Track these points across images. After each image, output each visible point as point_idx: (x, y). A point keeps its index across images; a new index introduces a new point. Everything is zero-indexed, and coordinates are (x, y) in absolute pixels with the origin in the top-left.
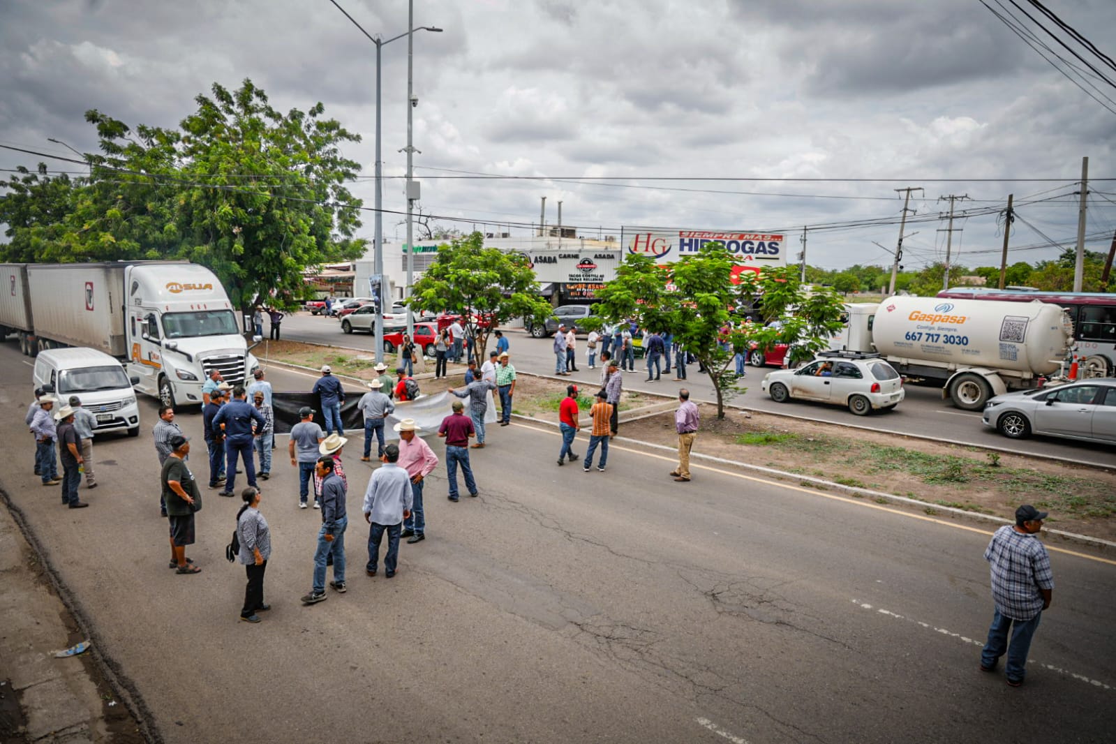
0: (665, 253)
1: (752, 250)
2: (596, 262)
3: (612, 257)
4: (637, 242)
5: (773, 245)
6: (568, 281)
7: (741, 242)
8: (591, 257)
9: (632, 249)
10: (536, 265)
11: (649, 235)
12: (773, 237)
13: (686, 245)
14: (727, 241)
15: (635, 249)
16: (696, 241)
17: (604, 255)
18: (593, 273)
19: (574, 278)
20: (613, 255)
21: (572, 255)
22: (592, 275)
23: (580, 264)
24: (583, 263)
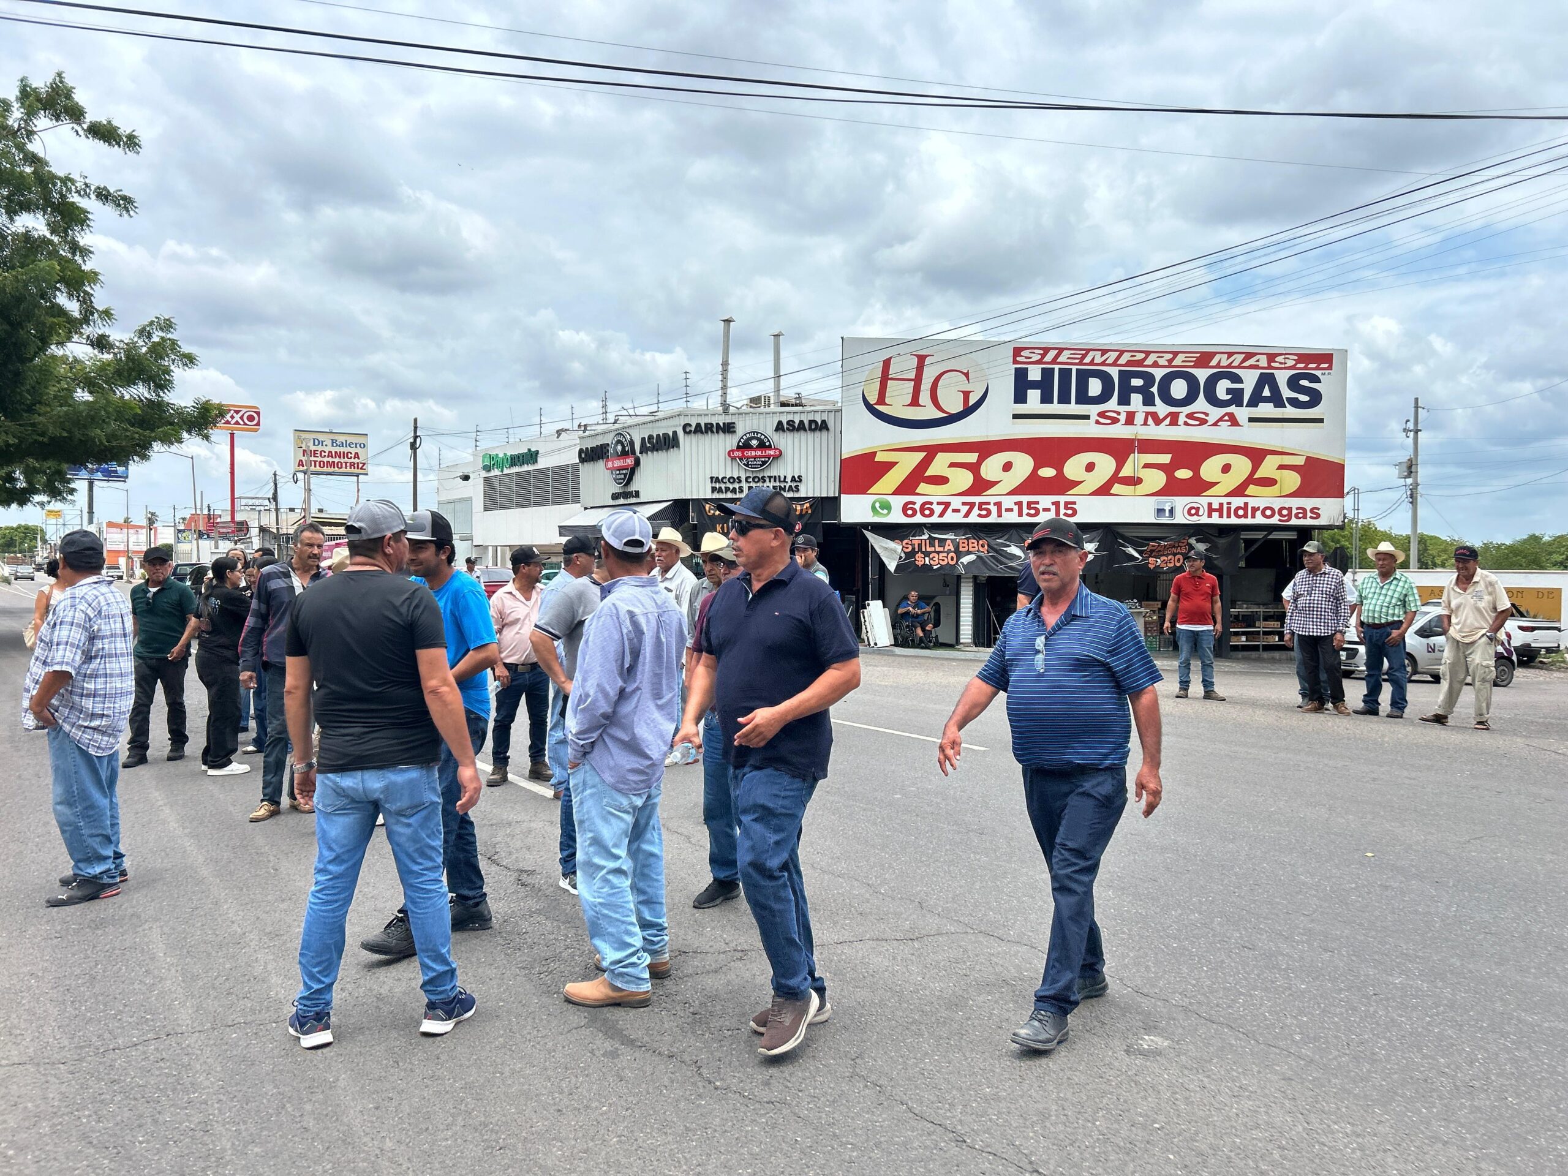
0: (969, 411)
1: (1236, 397)
2: (784, 442)
3: (824, 426)
4: (885, 378)
5: (1304, 383)
6: (709, 495)
7: (1202, 375)
8: (767, 428)
9: (873, 399)
11: (921, 359)
12: (1305, 358)
13: (1034, 385)
14: (1159, 374)
15: (881, 400)
16: (1065, 374)
17: (801, 422)
18: (774, 472)
19: (723, 486)
20: (824, 422)
21: (718, 424)
22: (770, 477)
23: (739, 447)
24: (745, 446)
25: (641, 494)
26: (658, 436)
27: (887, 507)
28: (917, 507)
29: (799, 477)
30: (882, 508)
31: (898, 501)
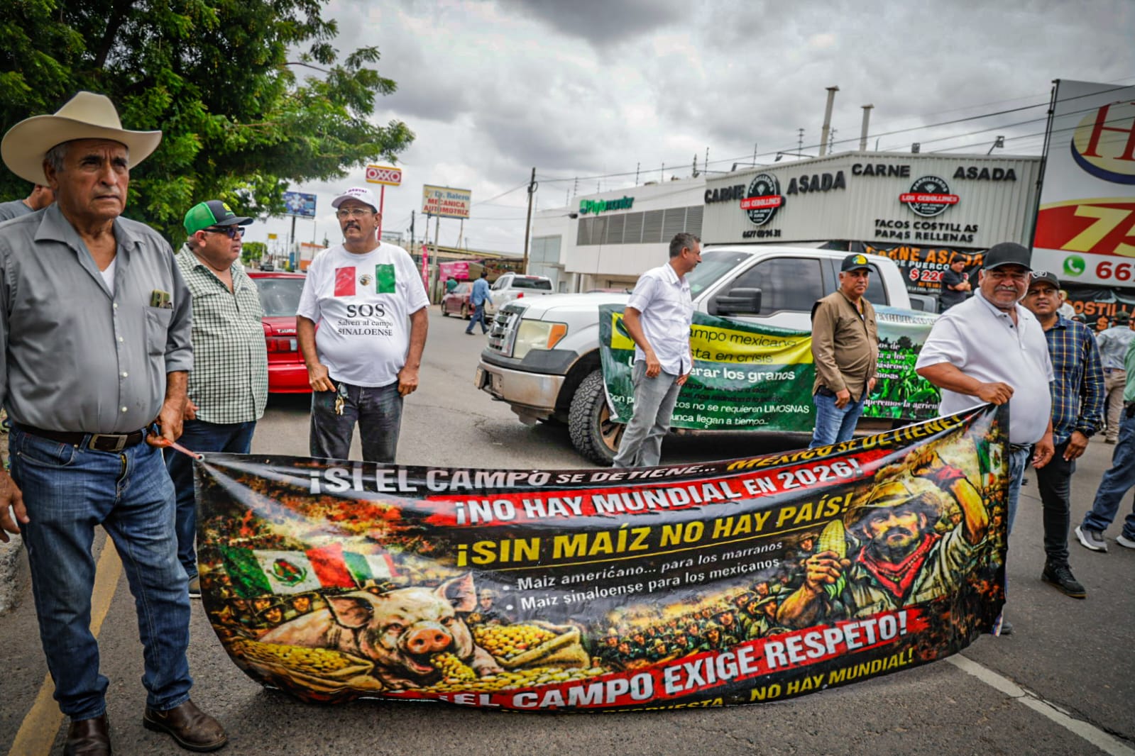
2: (956, 187)
3: (1011, 176)
4: (1099, 126)
6: (871, 238)
8: (945, 173)
9: (1082, 149)
10: (791, 201)
15: (1091, 151)
17: (985, 170)
18: (946, 220)
19: (888, 230)
20: (1011, 171)
21: (891, 167)
22: (941, 225)
23: (912, 192)
24: (919, 190)
25: (783, 234)
26: (815, 177)
27: (1080, 264)
28: (1113, 268)
29: (975, 227)
30: (1075, 265)
31: (1092, 261)
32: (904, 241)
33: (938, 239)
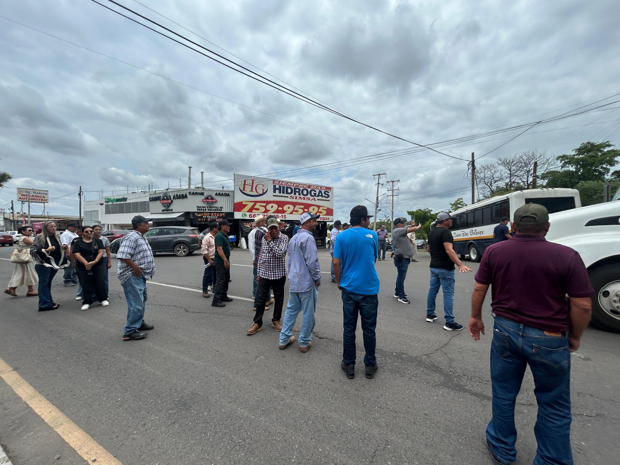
0: (264, 194)
1: (315, 195)
2: (216, 198)
3: (228, 195)
4: (245, 184)
5: (326, 193)
6: (196, 211)
7: (309, 190)
8: (213, 194)
9: (242, 189)
10: (174, 201)
11: (253, 181)
12: (327, 188)
13: (277, 189)
14: (301, 189)
15: (244, 189)
16: (283, 187)
17: (222, 193)
18: (215, 206)
19: (201, 209)
20: (228, 194)
21: (199, 193)
22: (214, 207)
23: (205, 199)
24: (207, 198)
25: (173, 210)
26: (180, 195)
27: (245, 215)
28: (253, 215)
29: (222, 207)
31: (248, 214)
32: (205, 211)
33: (213, 210)
